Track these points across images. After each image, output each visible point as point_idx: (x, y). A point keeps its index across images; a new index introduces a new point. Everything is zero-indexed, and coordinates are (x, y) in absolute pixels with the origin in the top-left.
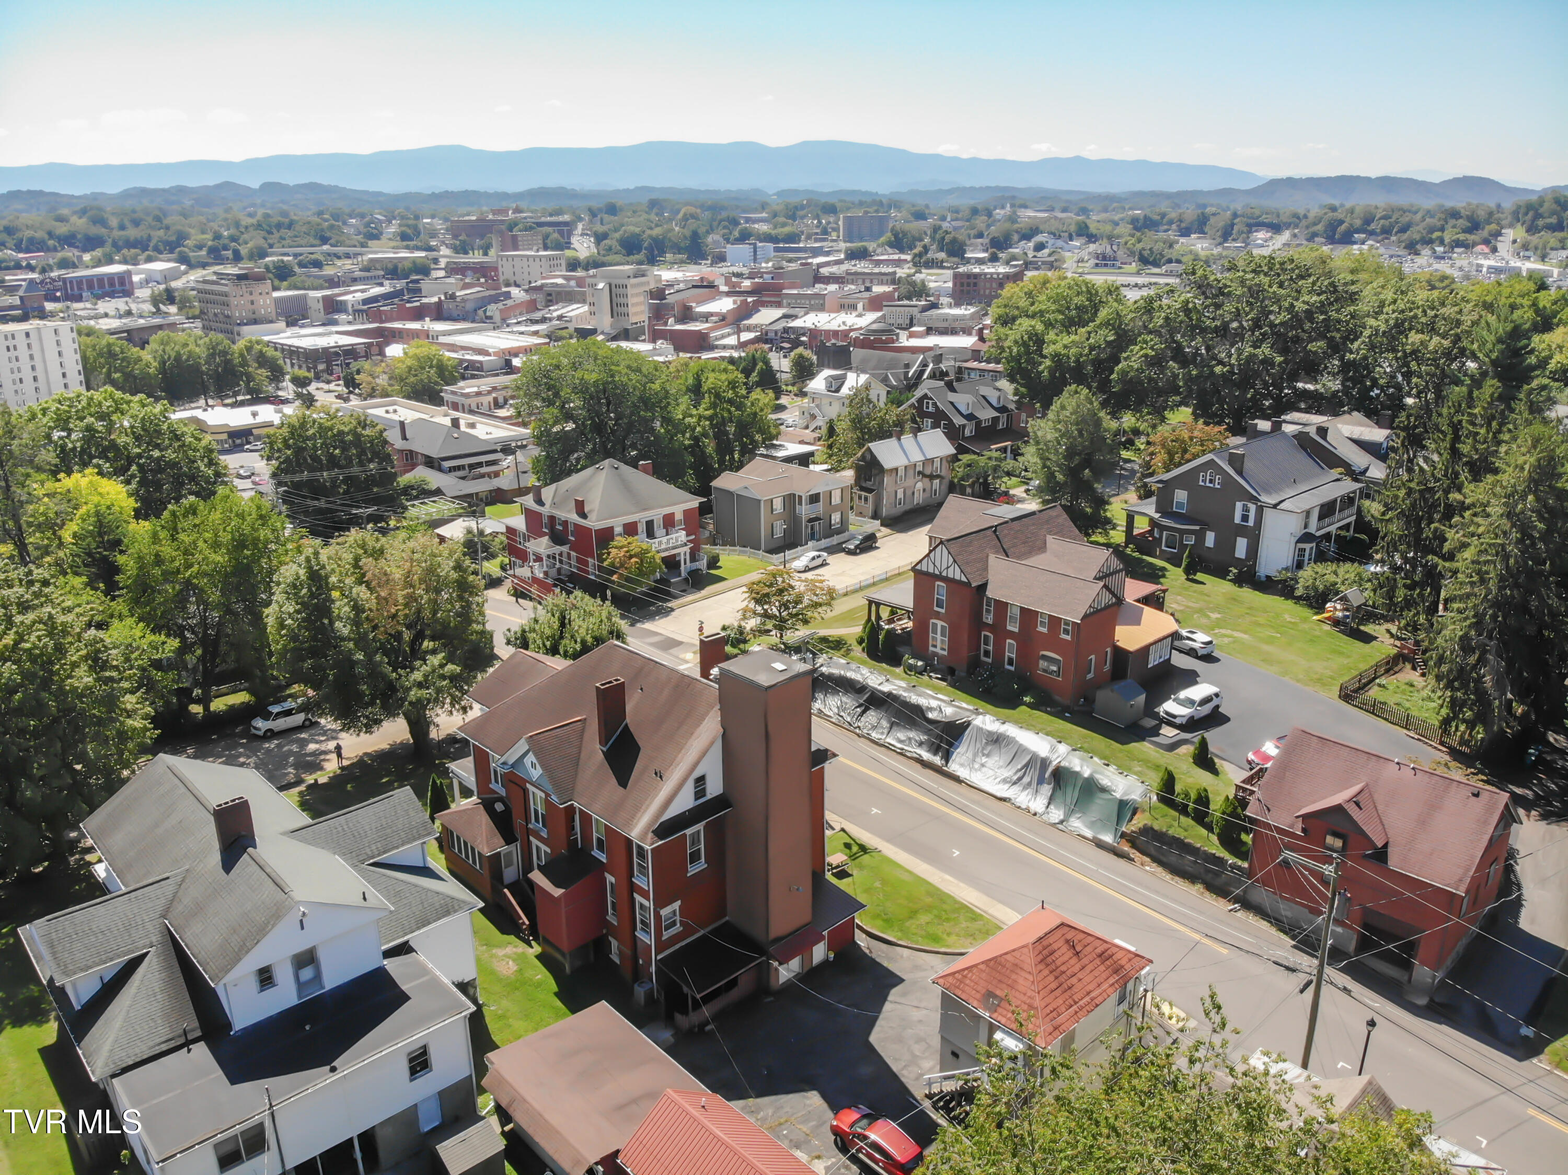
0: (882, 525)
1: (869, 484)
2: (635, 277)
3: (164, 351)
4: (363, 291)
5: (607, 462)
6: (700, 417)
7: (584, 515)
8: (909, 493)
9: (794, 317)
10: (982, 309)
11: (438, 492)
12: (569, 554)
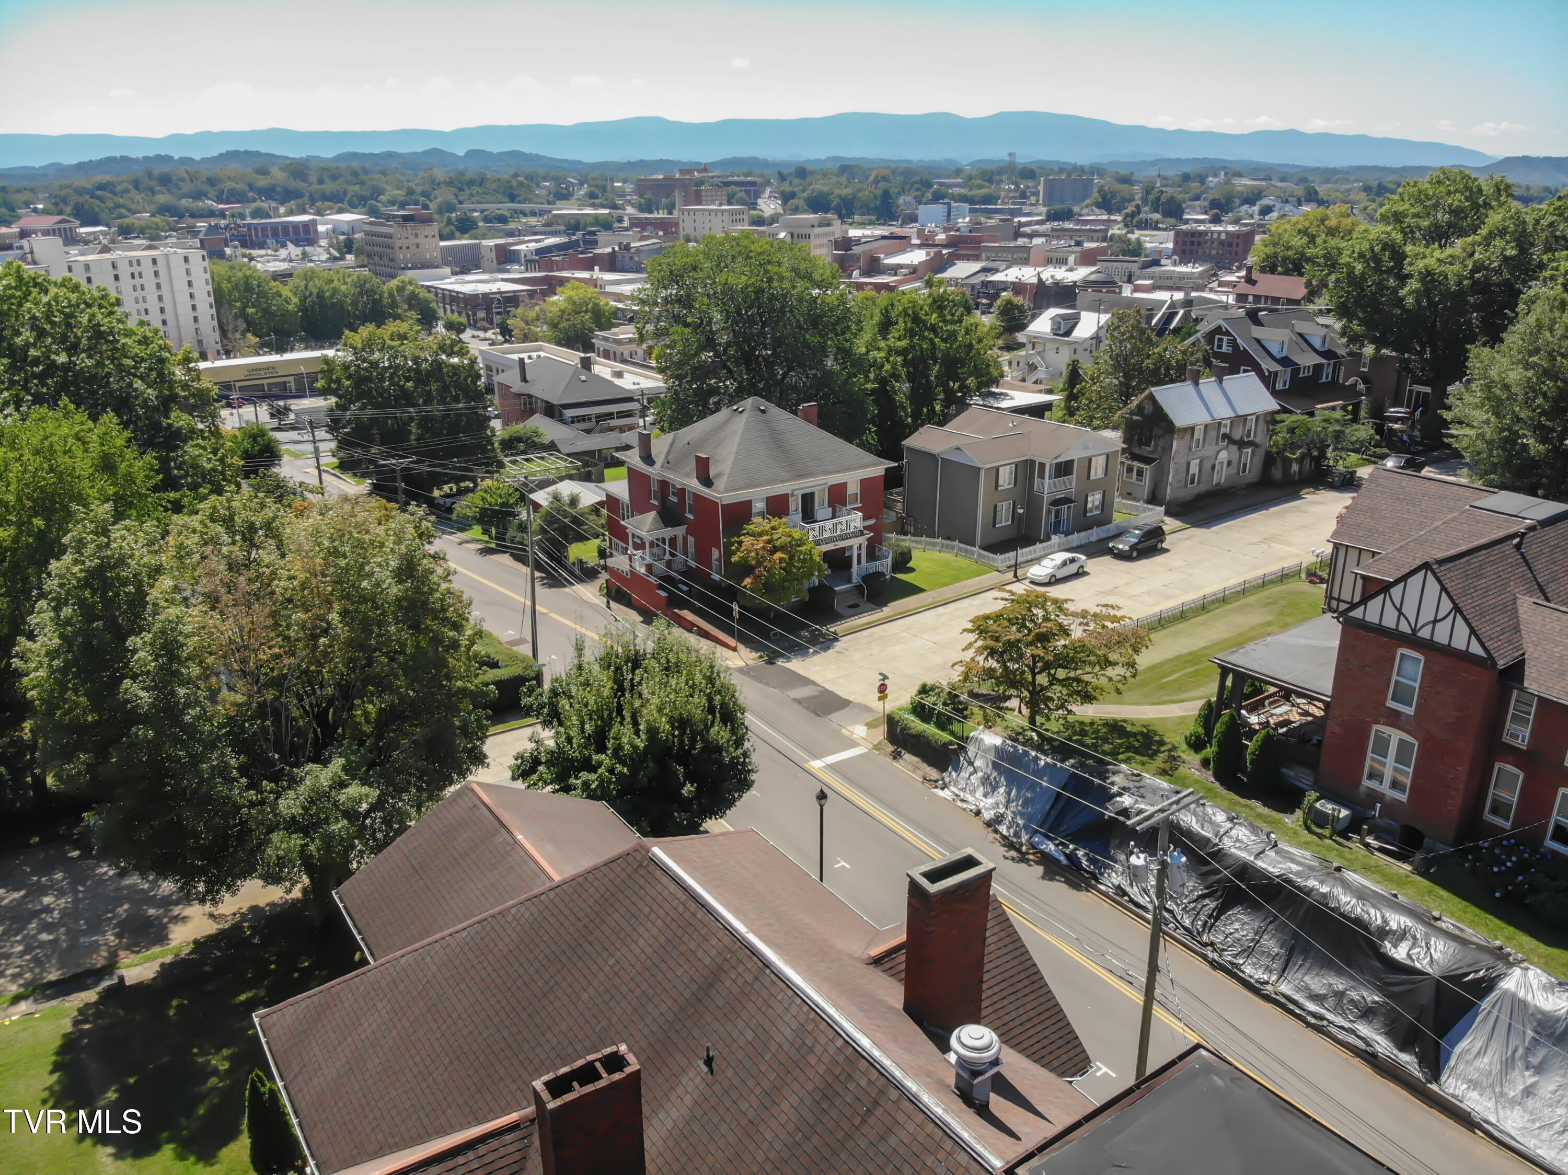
0: (1168, 513)
1: (1146, 451)
2: (819, 226)
3: (306, 287)
4: (537, 241)
5: (749, 402)
6: (891, 351)
7: (707, 481)
8: (1207, 466)
9: (995, 271)
10: (1212, 269)
11: (552, 447)
12: (685, 540)
